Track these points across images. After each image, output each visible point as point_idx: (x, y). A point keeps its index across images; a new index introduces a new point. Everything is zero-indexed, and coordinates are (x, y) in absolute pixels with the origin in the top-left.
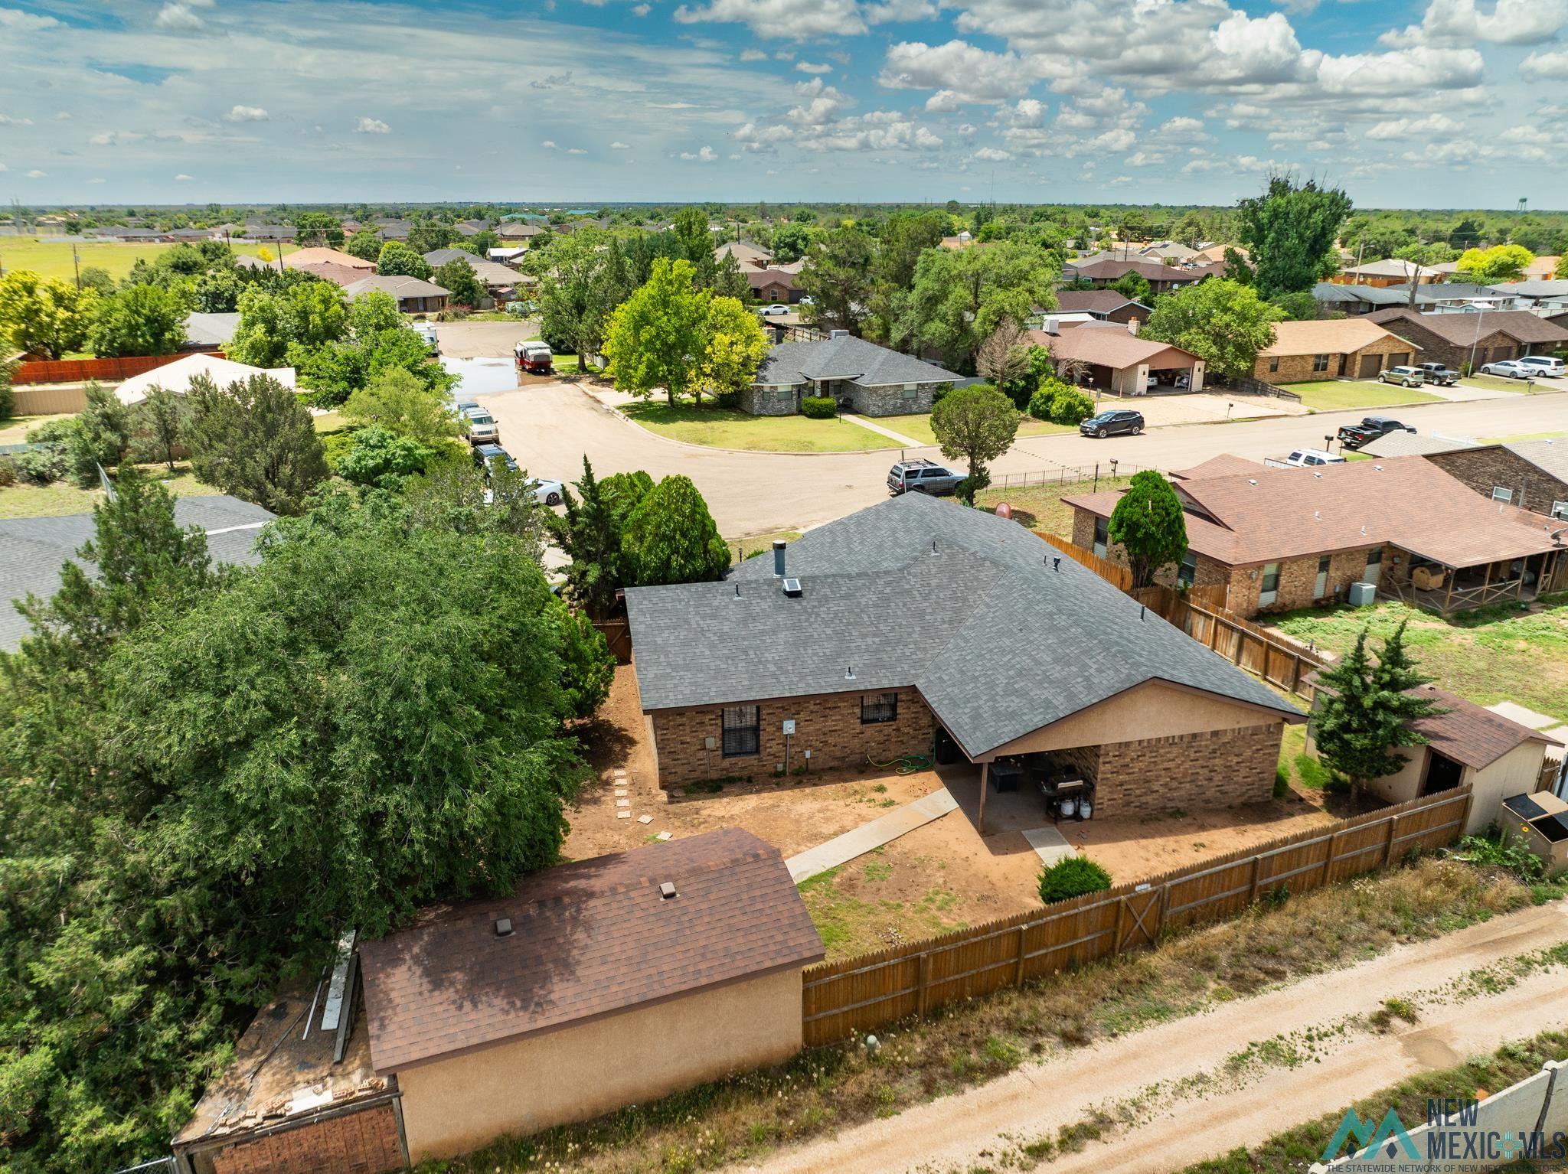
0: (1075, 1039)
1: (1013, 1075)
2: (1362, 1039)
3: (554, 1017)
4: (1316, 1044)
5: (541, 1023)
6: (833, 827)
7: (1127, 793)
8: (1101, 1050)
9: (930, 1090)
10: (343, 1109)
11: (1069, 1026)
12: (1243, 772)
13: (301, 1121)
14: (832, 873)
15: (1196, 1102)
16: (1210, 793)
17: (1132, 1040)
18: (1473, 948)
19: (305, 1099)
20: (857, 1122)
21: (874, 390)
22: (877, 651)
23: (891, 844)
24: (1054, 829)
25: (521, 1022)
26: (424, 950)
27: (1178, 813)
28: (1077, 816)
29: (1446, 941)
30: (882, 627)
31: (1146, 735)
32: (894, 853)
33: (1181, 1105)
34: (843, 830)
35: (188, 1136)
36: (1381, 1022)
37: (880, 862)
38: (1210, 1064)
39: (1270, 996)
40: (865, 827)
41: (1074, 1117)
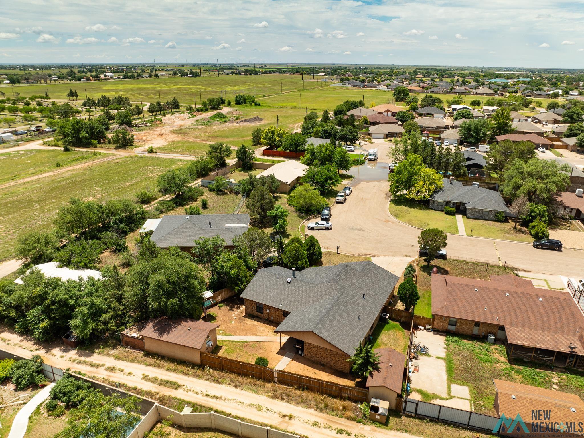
0: (236, 387)
1: (221, 385)
2: (276, 415)
3: (161, 339)
4: (267, 411)
5: (159, 339)
6: (260, 334)
7: (311, 355)
8: (238, 390)
9: (208, 380)
10: (137, 338)
11: (238, 384)
12: (340, 363)
13: (133, 337)
14: (247, 342)
15: (237, 405)
16: (332, 364)
17: (243, 392)
18: (325, 419)
19: (135, 335)
20: (194, 377)
21: (471, 209)
22: (292, 302)
23: (263, 342)
24: (294, 355)
25: (157, 337)
26: (156, 323)
27: (323, 365)
28: (301, 355)
29: (325, 415)
30: (298, 297)
31: (315, 344)
32: (262, 344)
33: (234, 404)
34: (260, 336)
35: (122, 333)
36: (284, 416)
37: (257, 345)
38: (247, 402)
39: (275, 401)
40: (265, 337)
41: (218, 395)
